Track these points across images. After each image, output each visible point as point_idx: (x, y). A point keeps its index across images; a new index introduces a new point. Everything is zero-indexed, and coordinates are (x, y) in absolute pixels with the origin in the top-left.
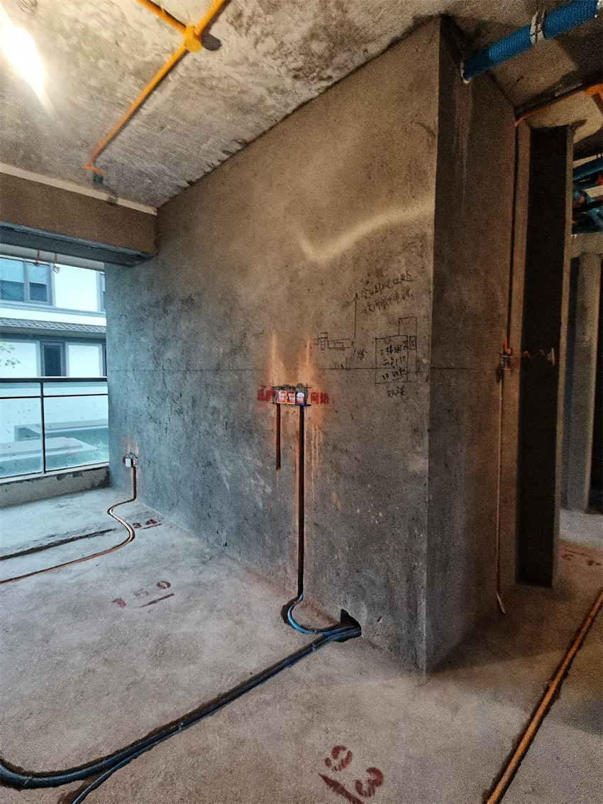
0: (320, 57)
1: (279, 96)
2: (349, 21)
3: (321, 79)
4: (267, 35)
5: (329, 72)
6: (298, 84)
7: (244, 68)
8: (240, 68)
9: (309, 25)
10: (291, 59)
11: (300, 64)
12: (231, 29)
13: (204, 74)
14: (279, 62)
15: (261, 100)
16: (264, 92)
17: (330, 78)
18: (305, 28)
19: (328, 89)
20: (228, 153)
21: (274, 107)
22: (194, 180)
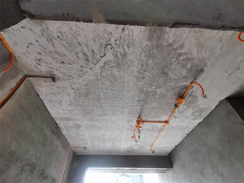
0: (198, 115)
1: (192, 124)
2: (201, 108)
3: (201, 118)
4: (183, 116)
5: (202, 116)
6: (195, 121)
7: (180, 123)
8: (179, 123)
9: (192, 112)
10: (191, 118)
11: (194, 118)
12: (175, 119)
13: (171, 126)
14: (188, 119)
15: (187, 126)
16: (187, 125)
17: (203, 117)
18: (191, 113)
19: (204, 119)
20: (183, 137)
21: (191, 126)
22: (176, 145)
